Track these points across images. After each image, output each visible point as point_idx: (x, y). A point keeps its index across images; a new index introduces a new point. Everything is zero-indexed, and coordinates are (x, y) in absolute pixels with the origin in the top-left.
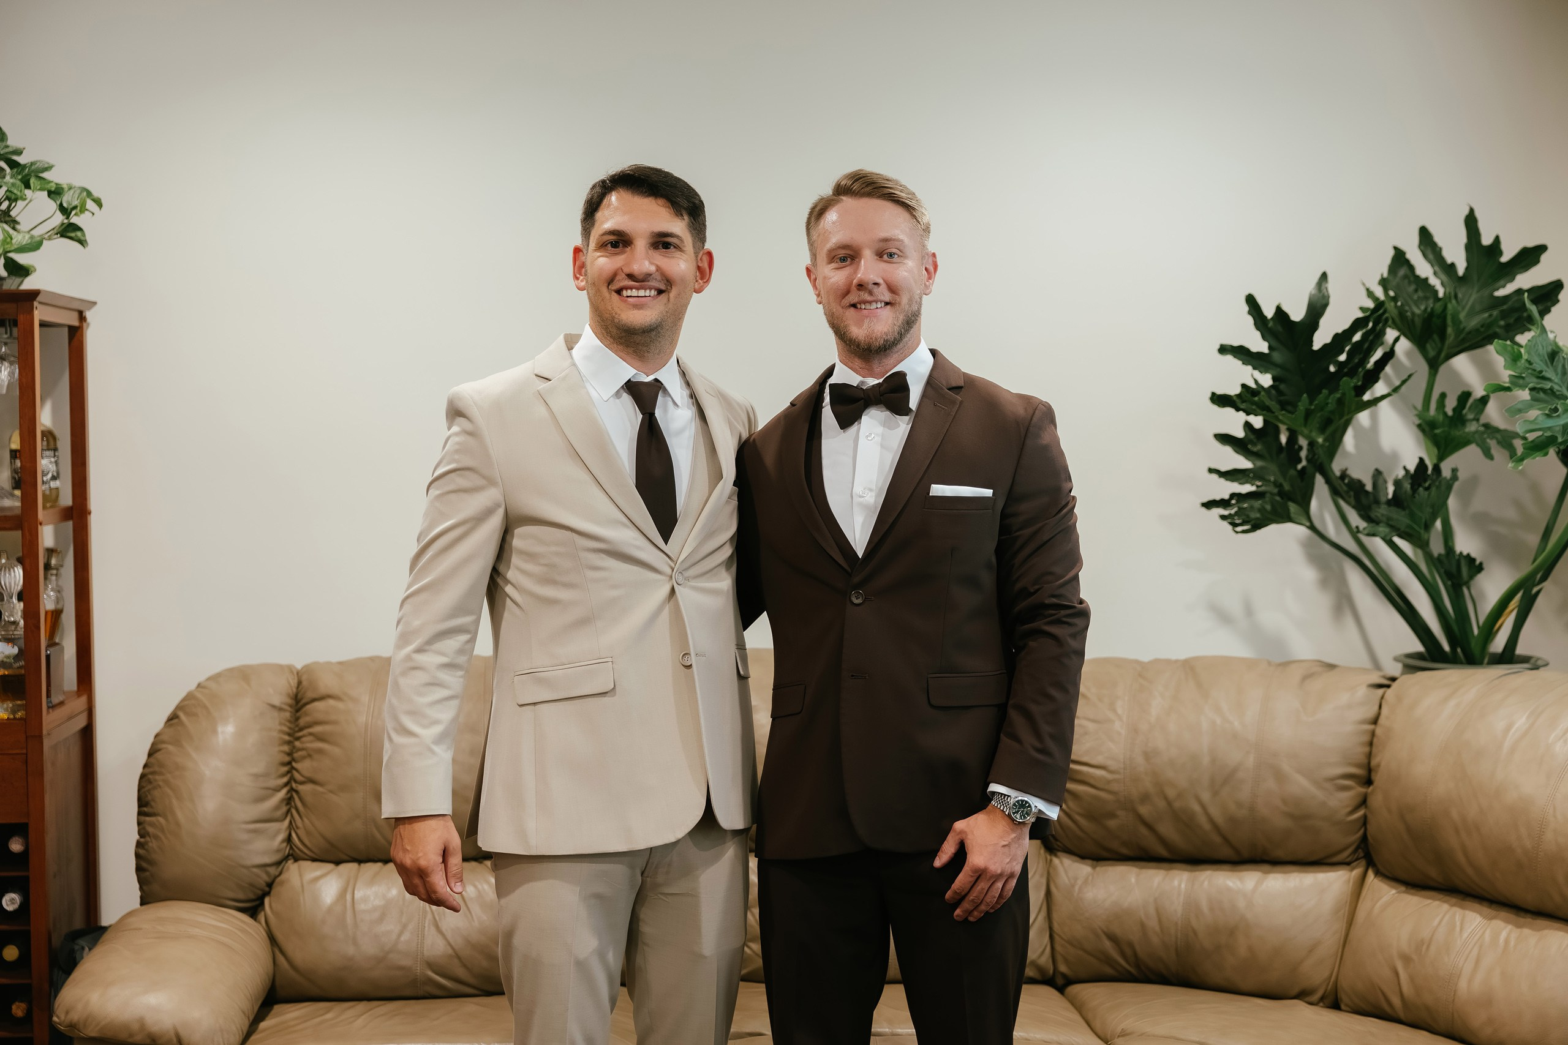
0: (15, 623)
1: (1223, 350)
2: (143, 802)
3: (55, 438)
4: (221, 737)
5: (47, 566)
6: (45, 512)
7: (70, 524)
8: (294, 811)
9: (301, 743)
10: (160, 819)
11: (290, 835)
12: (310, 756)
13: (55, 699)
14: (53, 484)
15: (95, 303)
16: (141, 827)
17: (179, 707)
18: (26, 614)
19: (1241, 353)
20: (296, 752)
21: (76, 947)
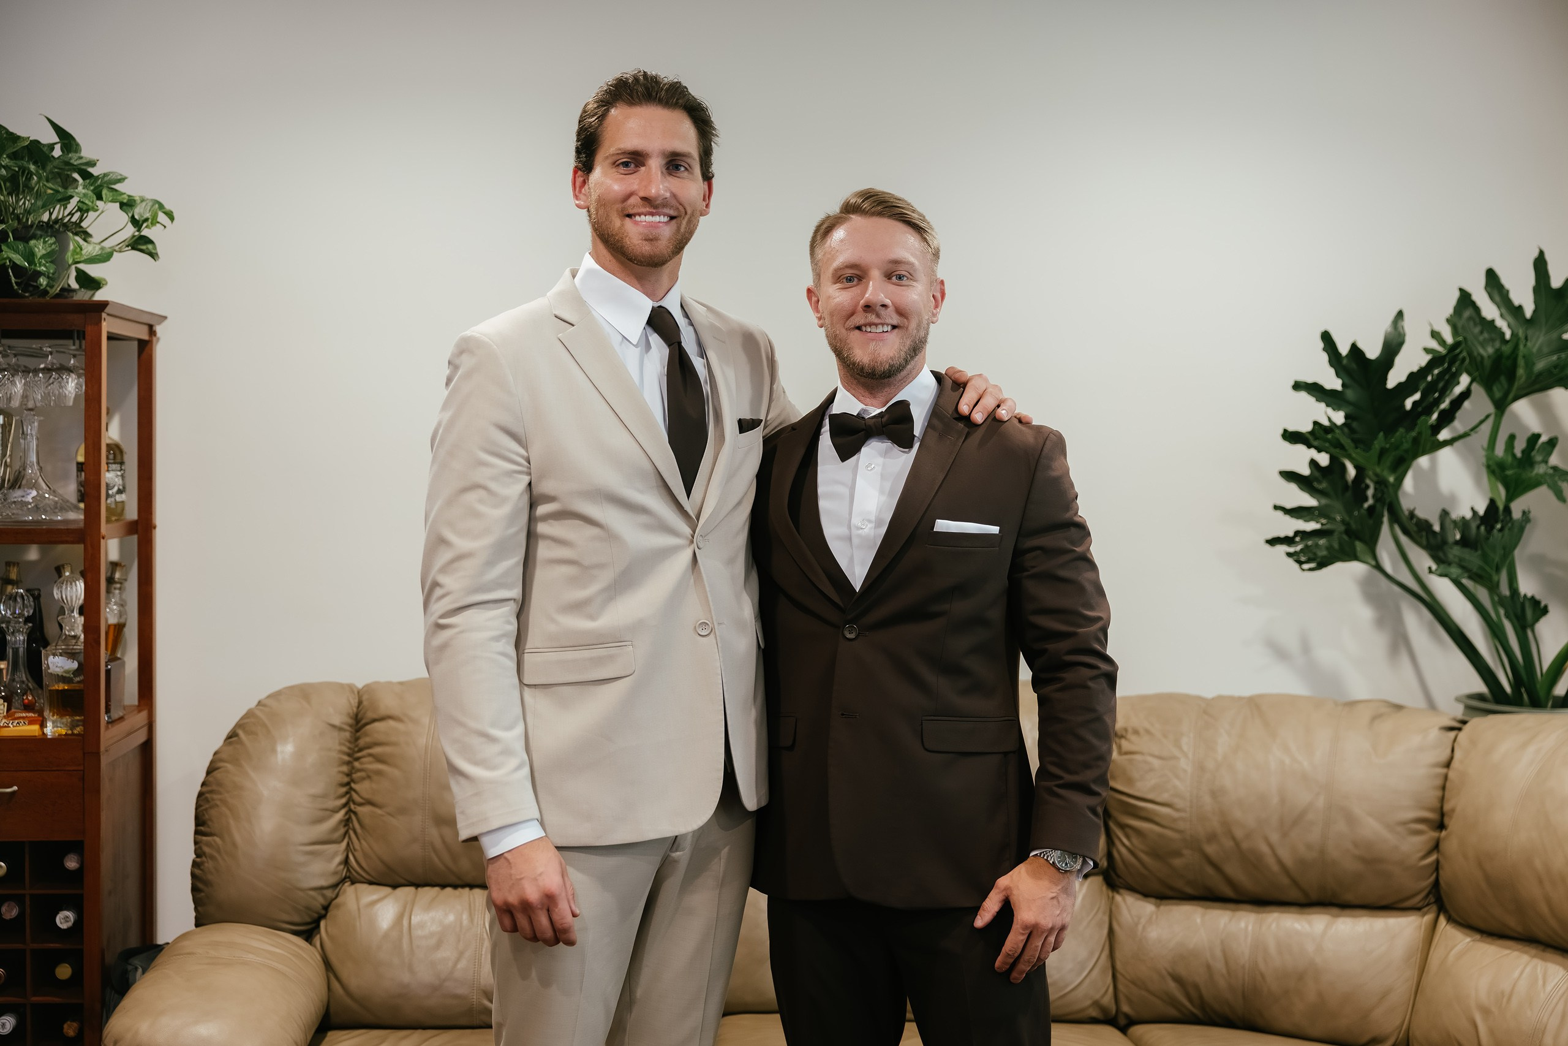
0: (75, 637)
1: (1298, 386)
2: (201, 822)
3: (121, 452)
4: (280, 757)
5: (110, 581)
6: (110, 526)
7: (135, 538)
8: (351, 832)
9: (361, 763)
10: (217, 839)
11: (347, 857)
12: (369, 777)
13: (116, 714)
14: (119, 498)
15: (165, 318)
16: (197, 846)
17: (239, 725)
18: (86, 629)
19: (1315, 390)
20: (355, 773)
21: (130, 968)
